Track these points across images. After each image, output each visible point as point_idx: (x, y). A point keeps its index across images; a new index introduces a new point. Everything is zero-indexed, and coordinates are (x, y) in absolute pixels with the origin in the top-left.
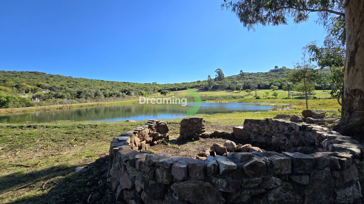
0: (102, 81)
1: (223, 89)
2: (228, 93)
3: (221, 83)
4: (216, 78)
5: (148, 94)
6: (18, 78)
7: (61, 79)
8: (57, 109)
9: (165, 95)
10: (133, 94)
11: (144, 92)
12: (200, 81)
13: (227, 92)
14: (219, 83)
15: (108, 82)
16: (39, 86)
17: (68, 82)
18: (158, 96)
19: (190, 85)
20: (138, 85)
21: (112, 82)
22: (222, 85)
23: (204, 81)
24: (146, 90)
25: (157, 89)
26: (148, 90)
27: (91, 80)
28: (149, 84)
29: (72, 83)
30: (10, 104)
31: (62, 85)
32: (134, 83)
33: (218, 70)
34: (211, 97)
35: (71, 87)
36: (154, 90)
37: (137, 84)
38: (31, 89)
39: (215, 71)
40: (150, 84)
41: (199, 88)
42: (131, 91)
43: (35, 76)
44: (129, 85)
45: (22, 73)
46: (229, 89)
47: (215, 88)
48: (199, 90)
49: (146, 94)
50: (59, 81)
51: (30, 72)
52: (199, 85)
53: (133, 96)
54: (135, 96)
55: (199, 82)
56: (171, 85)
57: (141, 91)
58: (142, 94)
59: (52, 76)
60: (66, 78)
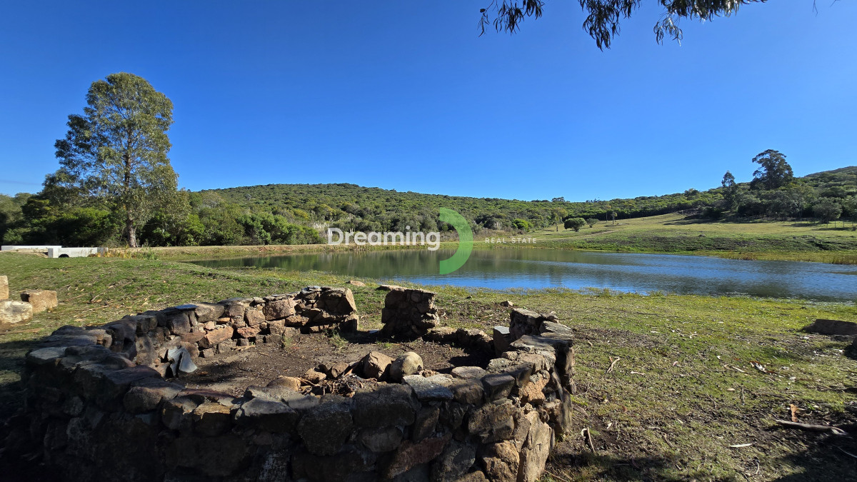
0: (445, 197)
1: (782, 216)
2: (801, 229)
3: (774, 197)
4: (756, 181)
5: (536, 225)
6: (323, 195)
7: (378, 195)
8: (346, 250)
9: (577, 230)
10: (498, 225)
11: (525, 222)
12: (695, 192)
13: (794, 225)
14: (766, 197)
15: (455, 198)
16: (344, 209)
17: (387, 200)
18: (560, 232)
19: (660, 204)
20: (517, 205)
21: (464, 199)
22: (778, 204)
23: (710, 192)
24: (531, 217)
25: (561, 215)
26: (537, 218)
27: (426, 196)
28: (543, 201)
29: (394, 202)
30: (293, 238)
31: (377, 207)
32: (508, 201)
33: (767, 156)
34: (717, 240)
35: (389, 210)
36: (553, 217)
37: (515, 201)
38: (333, 213)
39: (754, 160)
40: (546, 201)
41: (689, 212)
42: (495, 219)
43: (343, 192)
44: (497, 204)
45: (328, 186)
46: (809, 215)
47: (749, 213)
48: (686, 219)
49: (529, 226)
50: (374, 200)
51: (338, 185)
52: (690, 202)
53: (498, 231)
54: (503, 231)
55: (690, 194)
56: (602, 204)
57: (518, 220)
58: (520, 227)
59: (366, 190)
60: (387, 193)
